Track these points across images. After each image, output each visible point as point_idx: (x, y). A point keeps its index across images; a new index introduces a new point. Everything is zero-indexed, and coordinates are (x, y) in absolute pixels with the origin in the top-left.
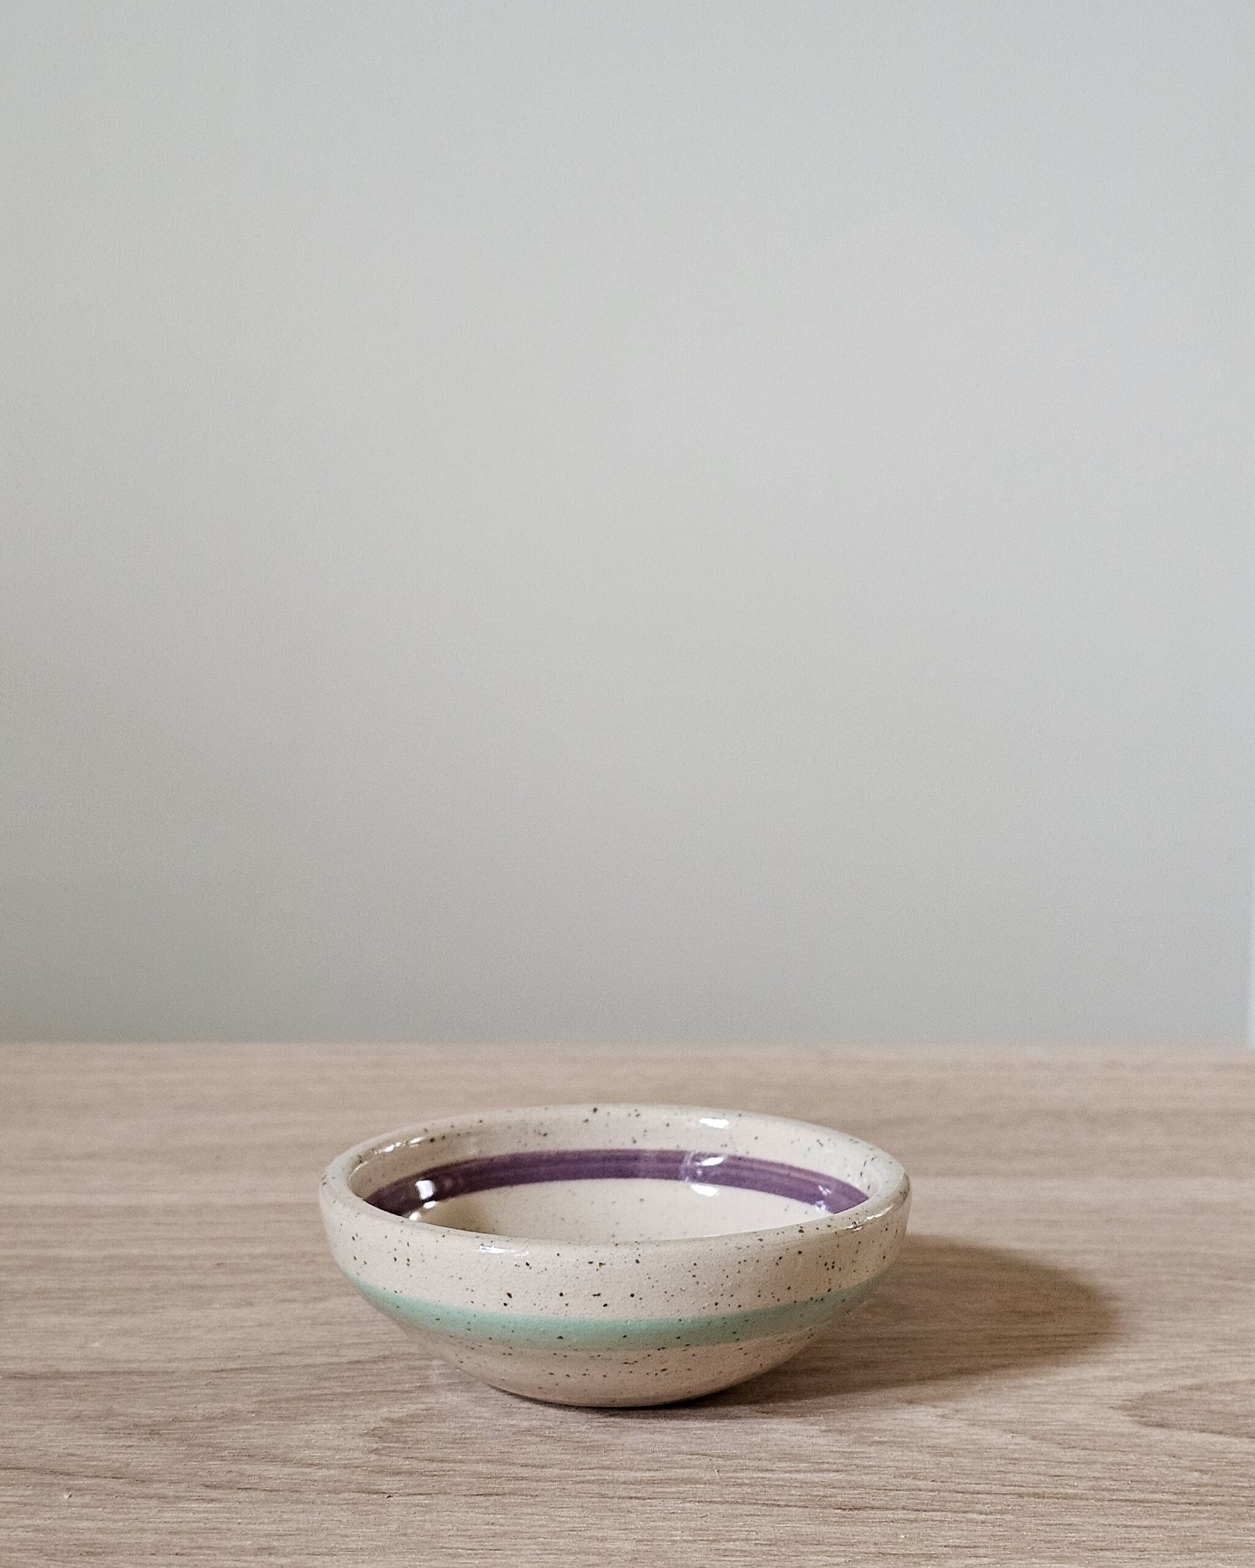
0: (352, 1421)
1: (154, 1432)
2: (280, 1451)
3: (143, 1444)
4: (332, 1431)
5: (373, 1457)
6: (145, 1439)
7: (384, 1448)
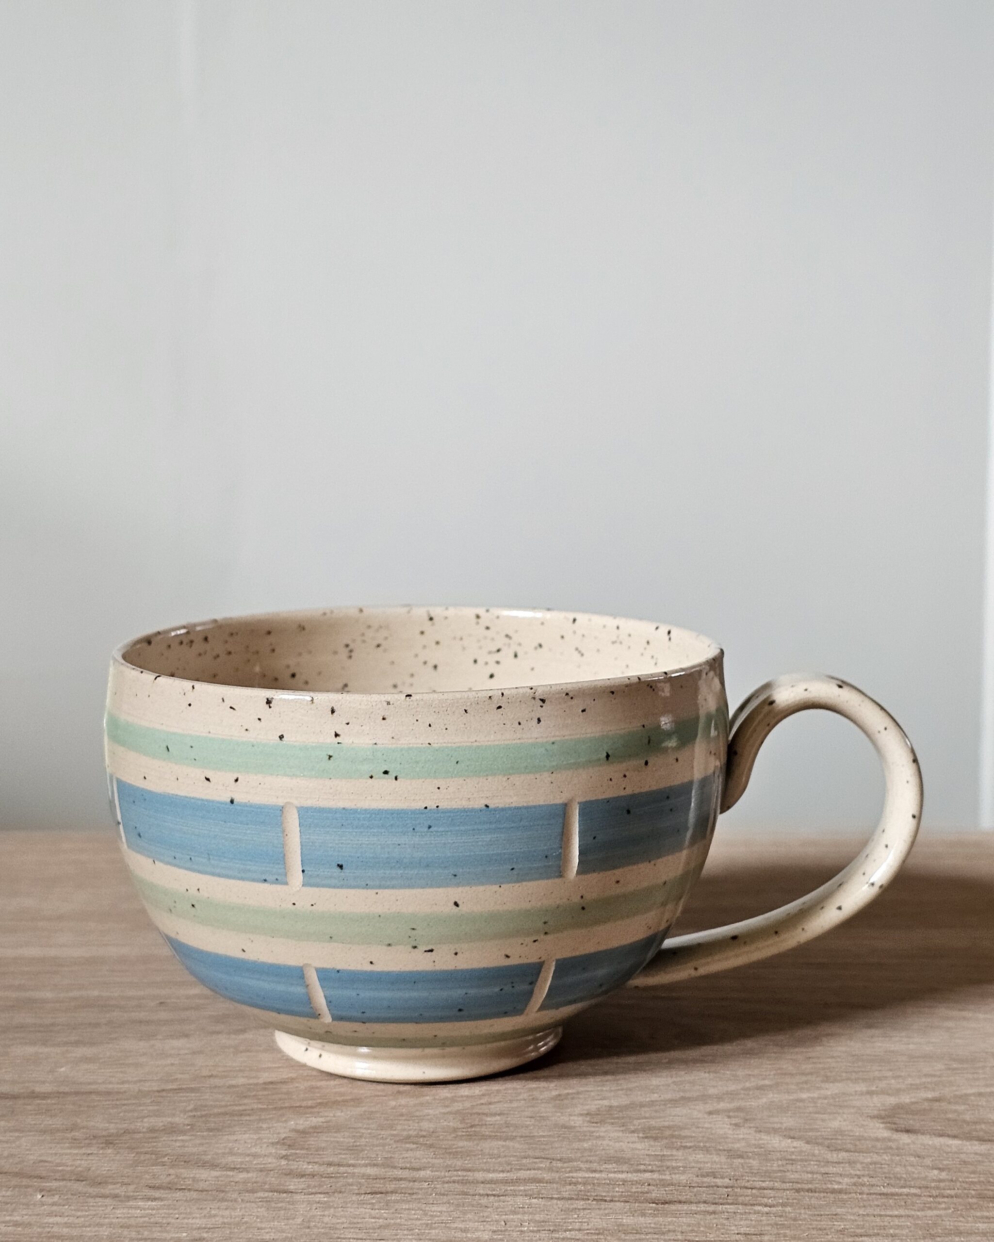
0: (267, 1132)
1: (109, 1141)
2: (209, 1157)
3: (101, 1152)
4: (249, 1141)
5: (283, 1162)
6: (102, 1148)
7: (291, 1155)
